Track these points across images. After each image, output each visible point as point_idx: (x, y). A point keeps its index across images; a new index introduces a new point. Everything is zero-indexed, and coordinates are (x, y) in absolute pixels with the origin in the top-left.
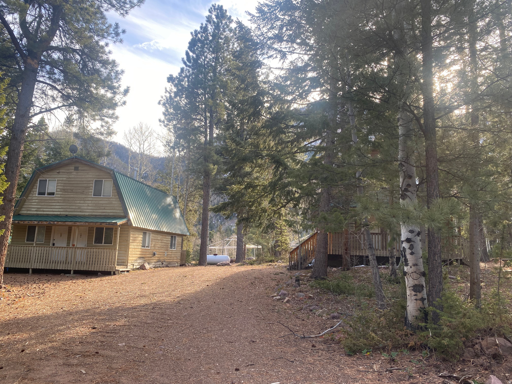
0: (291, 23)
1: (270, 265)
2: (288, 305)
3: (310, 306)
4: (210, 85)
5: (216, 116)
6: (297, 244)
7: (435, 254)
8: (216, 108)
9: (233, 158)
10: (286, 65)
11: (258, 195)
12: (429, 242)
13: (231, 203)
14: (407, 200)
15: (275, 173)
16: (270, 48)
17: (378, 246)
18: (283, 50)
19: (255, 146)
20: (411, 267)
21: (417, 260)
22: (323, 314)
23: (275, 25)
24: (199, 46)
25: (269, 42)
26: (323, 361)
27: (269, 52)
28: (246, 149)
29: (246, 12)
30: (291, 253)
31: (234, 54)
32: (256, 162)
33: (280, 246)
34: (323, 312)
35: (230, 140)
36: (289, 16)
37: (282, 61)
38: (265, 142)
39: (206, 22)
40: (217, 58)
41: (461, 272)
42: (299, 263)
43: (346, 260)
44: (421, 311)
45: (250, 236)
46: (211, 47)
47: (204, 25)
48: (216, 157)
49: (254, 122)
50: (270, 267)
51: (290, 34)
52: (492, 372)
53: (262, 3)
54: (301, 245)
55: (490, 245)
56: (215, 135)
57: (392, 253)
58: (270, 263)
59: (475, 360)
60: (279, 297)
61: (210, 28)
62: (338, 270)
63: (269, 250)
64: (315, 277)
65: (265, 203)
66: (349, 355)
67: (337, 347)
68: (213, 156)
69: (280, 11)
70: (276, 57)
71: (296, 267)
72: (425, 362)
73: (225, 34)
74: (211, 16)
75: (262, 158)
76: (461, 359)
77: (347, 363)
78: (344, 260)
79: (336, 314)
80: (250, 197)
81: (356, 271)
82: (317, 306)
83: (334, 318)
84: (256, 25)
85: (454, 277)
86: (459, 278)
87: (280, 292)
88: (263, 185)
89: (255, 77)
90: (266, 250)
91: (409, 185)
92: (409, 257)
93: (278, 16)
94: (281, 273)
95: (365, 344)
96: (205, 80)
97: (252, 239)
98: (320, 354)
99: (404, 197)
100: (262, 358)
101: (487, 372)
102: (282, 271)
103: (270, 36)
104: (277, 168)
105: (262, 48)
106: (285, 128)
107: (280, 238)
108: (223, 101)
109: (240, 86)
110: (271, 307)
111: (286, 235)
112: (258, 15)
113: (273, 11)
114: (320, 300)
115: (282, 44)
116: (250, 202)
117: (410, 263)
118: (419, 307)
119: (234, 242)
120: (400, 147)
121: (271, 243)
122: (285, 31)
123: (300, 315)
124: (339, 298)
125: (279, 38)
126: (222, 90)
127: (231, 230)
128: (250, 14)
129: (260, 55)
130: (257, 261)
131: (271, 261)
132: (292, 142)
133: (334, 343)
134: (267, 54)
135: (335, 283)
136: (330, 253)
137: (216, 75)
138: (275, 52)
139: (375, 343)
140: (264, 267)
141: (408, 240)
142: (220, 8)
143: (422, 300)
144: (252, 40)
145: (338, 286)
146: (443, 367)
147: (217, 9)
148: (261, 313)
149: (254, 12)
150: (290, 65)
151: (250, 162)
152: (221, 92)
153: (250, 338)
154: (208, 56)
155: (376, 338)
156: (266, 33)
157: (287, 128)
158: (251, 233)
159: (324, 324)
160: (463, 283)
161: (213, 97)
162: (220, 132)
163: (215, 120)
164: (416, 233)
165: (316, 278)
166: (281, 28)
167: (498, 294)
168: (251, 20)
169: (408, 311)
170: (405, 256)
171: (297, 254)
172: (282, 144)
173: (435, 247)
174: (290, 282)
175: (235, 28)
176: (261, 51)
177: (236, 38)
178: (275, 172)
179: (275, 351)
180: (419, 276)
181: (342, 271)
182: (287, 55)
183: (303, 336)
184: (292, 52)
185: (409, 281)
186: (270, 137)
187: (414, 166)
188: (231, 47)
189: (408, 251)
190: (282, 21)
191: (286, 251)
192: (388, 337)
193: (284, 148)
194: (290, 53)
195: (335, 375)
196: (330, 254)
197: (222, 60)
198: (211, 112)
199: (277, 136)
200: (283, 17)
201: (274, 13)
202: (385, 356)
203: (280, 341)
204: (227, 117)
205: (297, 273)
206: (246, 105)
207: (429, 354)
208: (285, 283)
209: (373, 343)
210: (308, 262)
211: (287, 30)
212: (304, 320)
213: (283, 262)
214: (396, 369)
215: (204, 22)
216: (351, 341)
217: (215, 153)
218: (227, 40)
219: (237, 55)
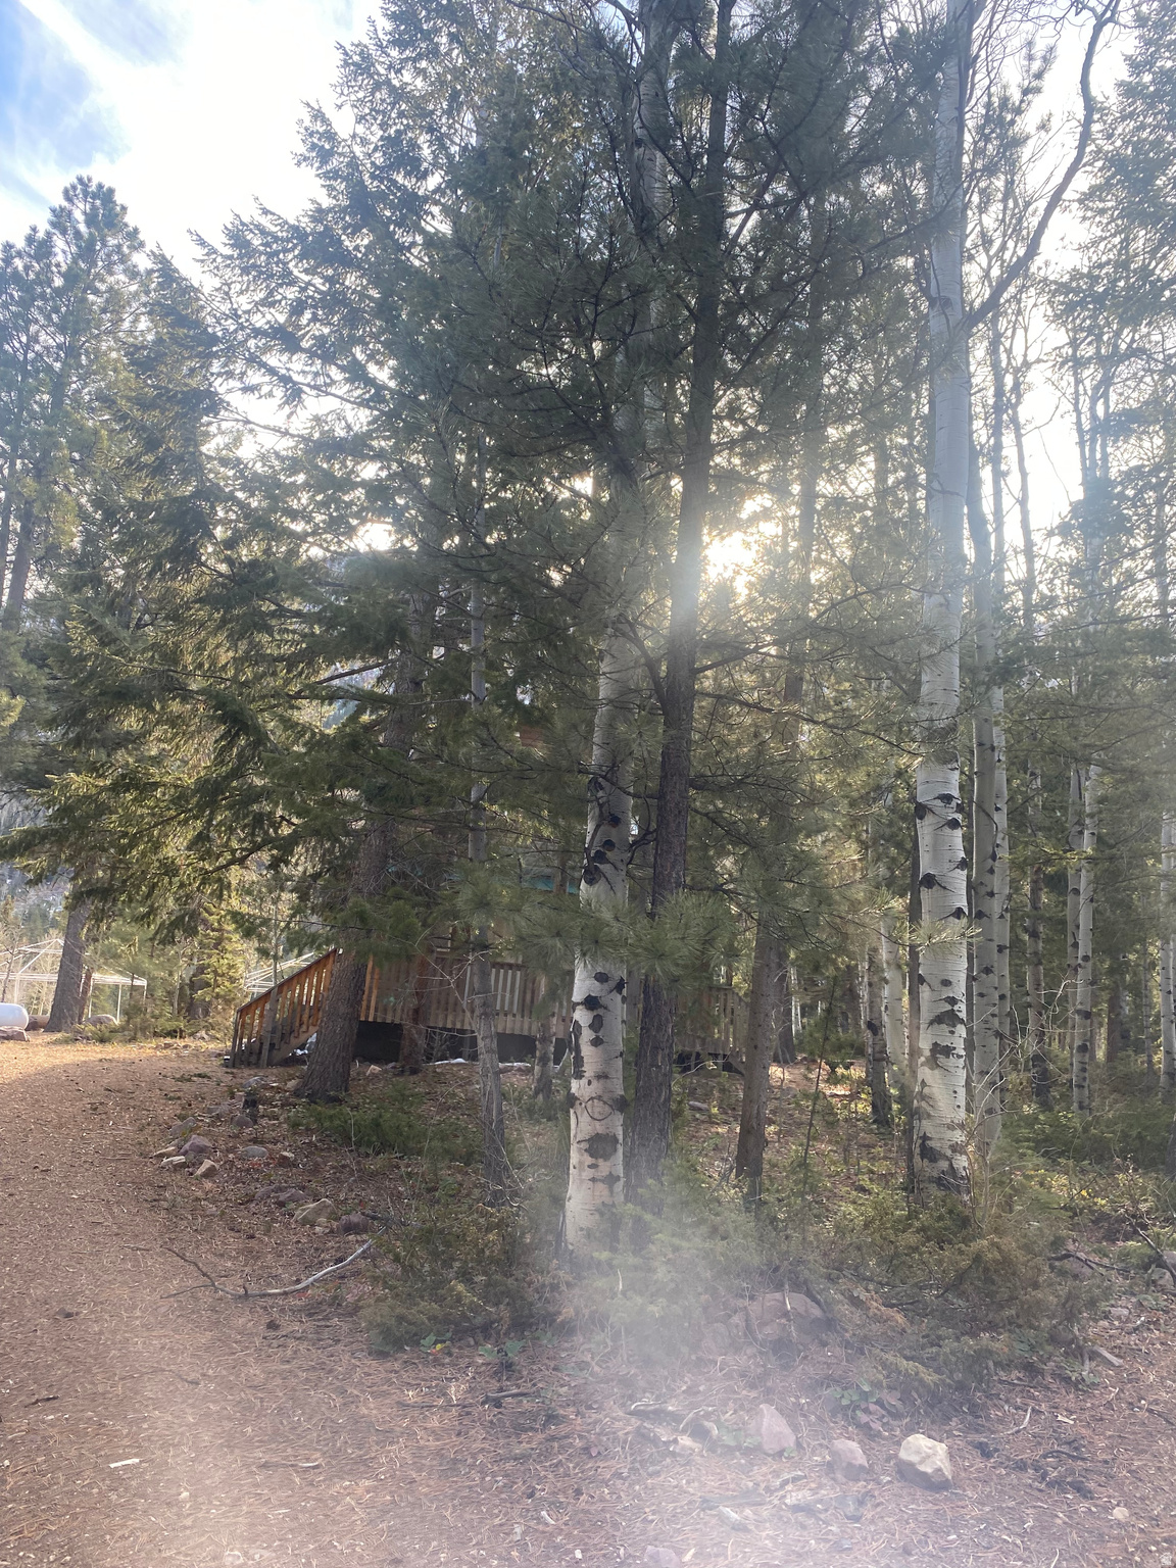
0: (333, 301)
1: (167, 1046)
2: (208, 1185)
3: (280, 1189)
4: (34, 433)
5: (46, 534)
6: (268, 979)
7: (656, 1048)
8: (47, 509)
9: (83, 684)
10: (301, 423)
11: (153, 815)
12: (647, 1012)
13: (55, 832)
14: (600, 887)
15: (220, 755)
16: (253, 361)
17: (511, 1003)
18: (296, 378)
19: (164, 656)
20: (590, 1083)
21: (608, 1061)
22: (319, 1215)
23: (279, 297)
24: (12, 296)
25: (252, 343)
26: (296, 1376)
27: (250, 373)
28: (131, 660)
29: (189, 231)
30: (243, 1011)
31: (132, 354)
32: (163, 708)
33: (208, 985)
34: (318, 1212)
35: (82, 622)
36: (327, 279)
37: (287, 410)
38: (200, 648)
39: (48, 227)
40: (72, 352)
41: (723, 1090)
42: (266, 1047)
43: (413, 1042)
44: (602, 1214)
45: (110, 947)
46: (56, 310)
47: (41, 235)
48: (22, 669)
49: (174, 579)
50: (168, 1052)
51: (322, 336)
52: (768, 1395)
53: (246, 220)
54: (280, 987)
55: (803, 1016)
56: (29, 595)
57: (545, 1027)
58: (168, 1040)
59: (729, 1358)
60: (182, 1158)
61: (62, 251)
62: (386, 1071)
63: (170, 994)
64: (311, 1093)
65: (176, 846)
66: (382, 1355)
67: (345, 1327)
68: (14, 664)
69: (301, 257)
70: (270, 394)
71: (253, 1059)
72: (597, 1369)
73: (111, 279)
74: (70, 213)
75: (186, 696)
76: (693, 1357)
77: (368, 1381)
78: (405, 1043)
79: (355, 1218)
80: (128, 819)
81: (439, 1078)
82: (303, 1188)
83: (350, 1228)
84: (217, 282)
85: (704, 1106)
86: (715, 1110)
87: (186, 1141)
88: (176, 787)
89: (193, 438)
90: (159, 993)
91: (609, 844)
92: (587, 1050)
93: (291, 273)
94: (200, 1076)
95: (433, 1318)
96: (20, 411)
97: (116, 956)
98: (289, 1352)
99: (592, 876)
100: (89, 1371)
101: (753, 1394)
102: (203, 1070)
103: (258, 325)
104: (230, 738)
105: (230, 353)
106: (273, 614)
107: (214, 959)
108: (74, 490)
109: (139, 455)
110: (150, 1193)
111: (234, 952)
112: (228, 251)
113: (277, 253)
114: (316, 1170)
115: (295, 357)
116: (125, 835)
117: (589, 1069)
118: (598, 1202)
119: (49, 960)
120: (597, 737)
121: (182, 972)
122: (310, 321)
123: (242, 1219)
124: (374, 1164)
125: (285, 338)
126: (77, 456)
127: (44, 916)
128: (202, 243)
129: (219, 375)
130: (123, 1029)
131: (172, 1034)
132: (291, 662)
133: (339, 1315)
134: (241, 379)
135: (371, 1115)
136: (367, 1016)
137: (62, 402)
138: (267, 378)
139: (463, 1312)
140: (145, 1052)
141: (591, 1003)
142: (106, 195)
143: (611, 1180)
144: (198, 324)
145: (378, 1125)
146: (642, 1384)
147: (95, 196)
148: (112, 1214)
149: (219, 241)
150: (312, 428)
151: (141, 706)
152: (74, 461)
153: (59, 1302)
154: (43, 337)
155: (469, 1298)
156: (248, 312)
157: (280, 616)
158: (117, 935)
159: (317, 1249)
160: (726, 1123)
161: (41, 471)
162: (52, 588)
163: (39, 549)
164: (612, 984)
165: (312, 1099)
166: (297, 309)
167: (803, 1164)
168: (202, 261)
169: (568, 1214)
170: (578, 1049)
171: (261, 1016)
172: (256, 663)
173: (659, 1029)
174: (224, 1108)
175: (150, 272)
176: (225, 365)
177: (144, 305)
178: (223, 750)
179: (140, 1346)
180: (607, 1108)
181: (395, 1075)
182: (304, 396)
183: (242, 1291)
184: (322, 390)
185: (581, 1125)
186: (221, 637)
187: (629, 794)
188: (126, 325)
189: (587, 1035)
190: (303, 290)
191: (228, 1002)
192: (503, 1293)
193: (264, 675)
194: (314, 392)
195: (328, 1423)
196: (366, 1022)
197: (91, 361)
198: (26, 518)
199: (241, 637)
200: (307, 278)
201: (280, 260)
202: (485, 1354)
203: (163, 1310)
204: (84, 543)
205: (252, 1078)
206: (153, 521)
207: (610, 1343)
208: (210, 1111)
209: (456, 1312)
210: (294, 1041)
211: (314, 319)
212: (252, 1237)
213: (214, 1038)
214: (513, 1396)
215: (43, 227)
216: (392, 1308)
217: (24, 655)
218: (115, 302)
219: (144, 360)
